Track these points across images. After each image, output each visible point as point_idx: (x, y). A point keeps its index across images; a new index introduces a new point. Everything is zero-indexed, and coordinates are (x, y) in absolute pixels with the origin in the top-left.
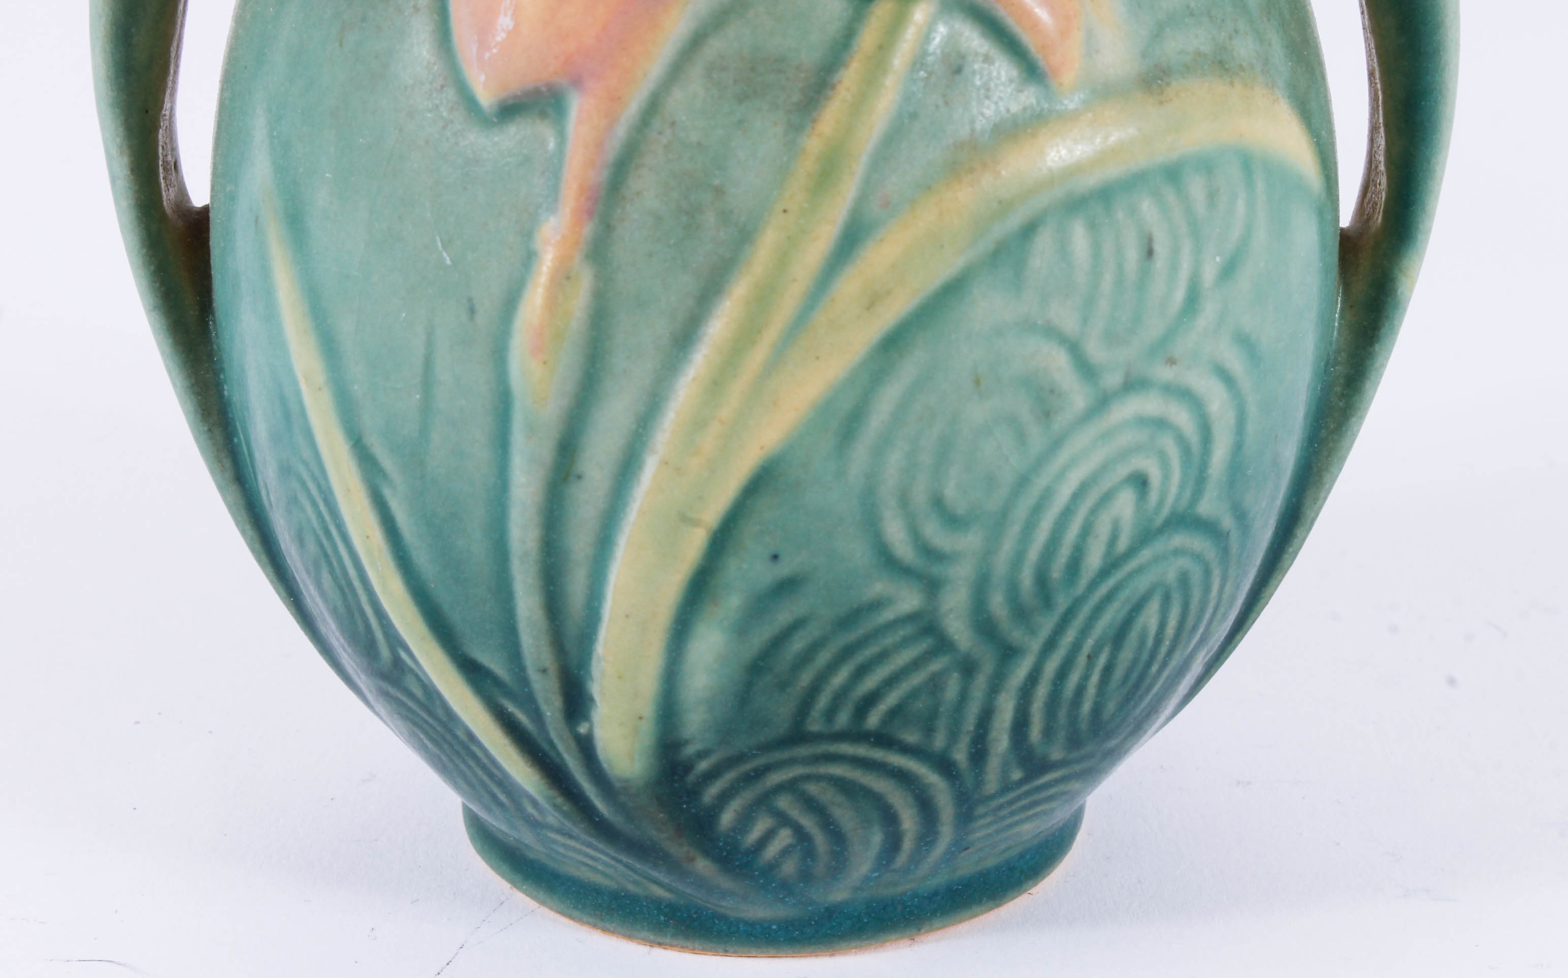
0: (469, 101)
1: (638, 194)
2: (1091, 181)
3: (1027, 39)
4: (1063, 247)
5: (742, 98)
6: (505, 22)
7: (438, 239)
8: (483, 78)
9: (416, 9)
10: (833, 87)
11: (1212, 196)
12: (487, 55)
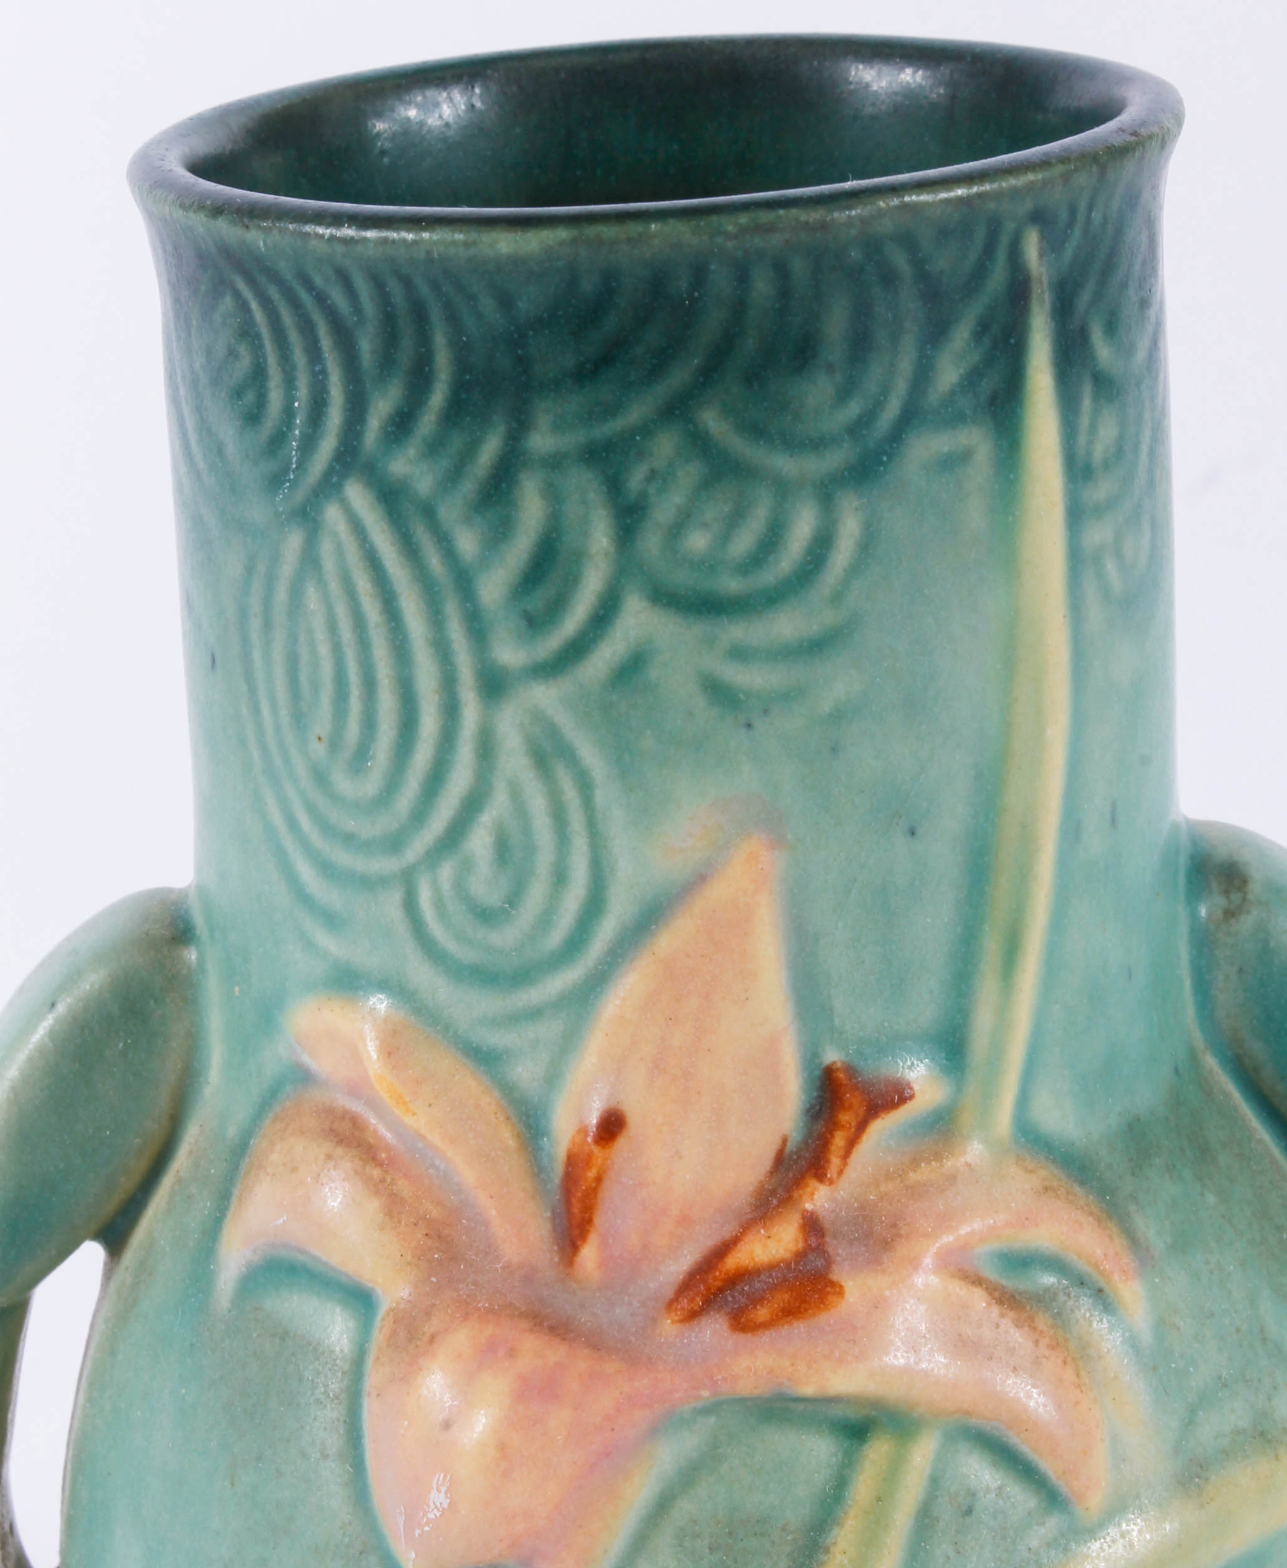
3: (1047, 1466)
6: (438, 1498)
8: (413, 1555)
9: (325, 1457)
10: (827, 1551)
12: (417, 1532)
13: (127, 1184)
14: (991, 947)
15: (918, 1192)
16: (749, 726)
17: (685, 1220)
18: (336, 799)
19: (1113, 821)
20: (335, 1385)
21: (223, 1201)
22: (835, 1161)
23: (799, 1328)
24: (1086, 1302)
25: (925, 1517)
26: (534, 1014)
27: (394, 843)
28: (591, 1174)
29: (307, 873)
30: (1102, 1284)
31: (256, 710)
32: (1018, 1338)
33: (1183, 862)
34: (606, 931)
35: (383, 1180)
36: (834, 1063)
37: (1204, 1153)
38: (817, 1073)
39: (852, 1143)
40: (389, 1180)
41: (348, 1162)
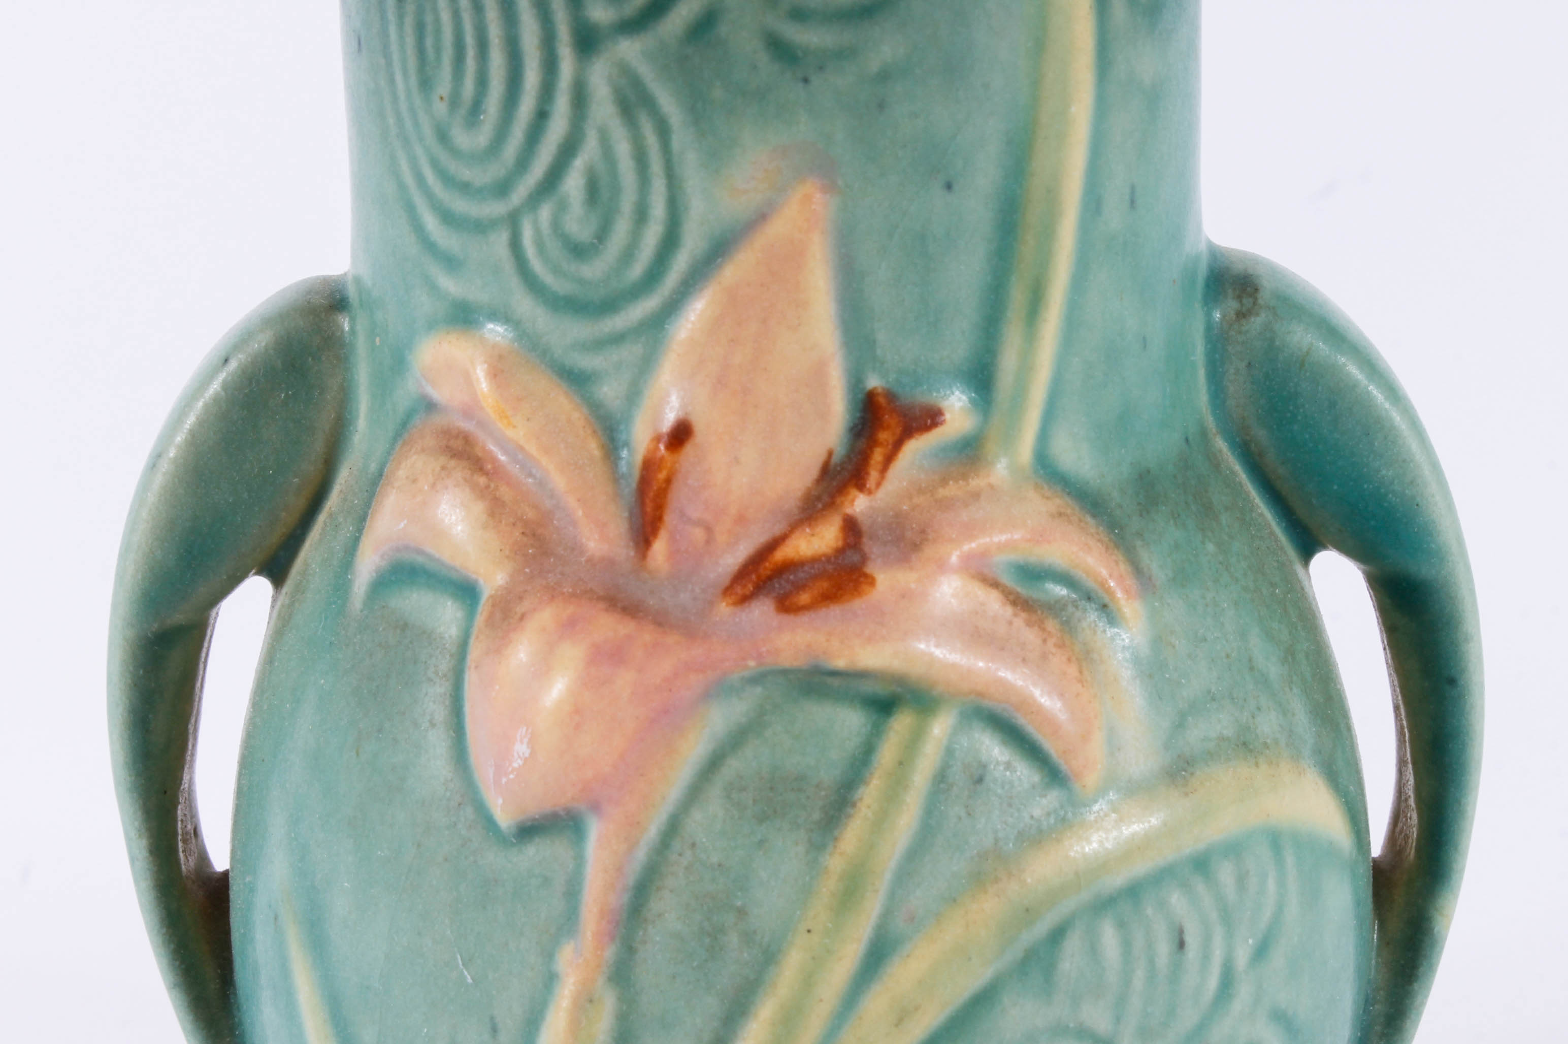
0: (489, 822)
1: (660, 915)
2: (1117, 880)
3: (1049, 745)
4: (1093, 949)
5: (762, 818)
6: (521, 749)
7: (459, 957)
8: (500, 801)
9: (433, 725)
10: (854, 805)
11: (1241, 880)
12: (504, 780)
13: (288, 519)
14: (1017, 296)
15: (946, 505)
16: (806, 81)
17: (741, 520)
18: (455, 152)
19: (1132, 202)
20: (445, 665)
21: (362, 520)
22: (874, 475)
23: (835, 611)
24: (1092, 616)
25: (941, 779)
26: (618, 339)
27: (502, 189)
28: (662, 476)
29: (431, 222)
30: (1107, 599)
31: (392, 81)
32: (1031, 636)
33: (1203, 269)
34: (681, 263)
35: (488, 487)
36: (875, 388)
37: (1207, 511)
38: (861, 396)
39: (889, 459)
40: (492, 485)
41: (459, 471)
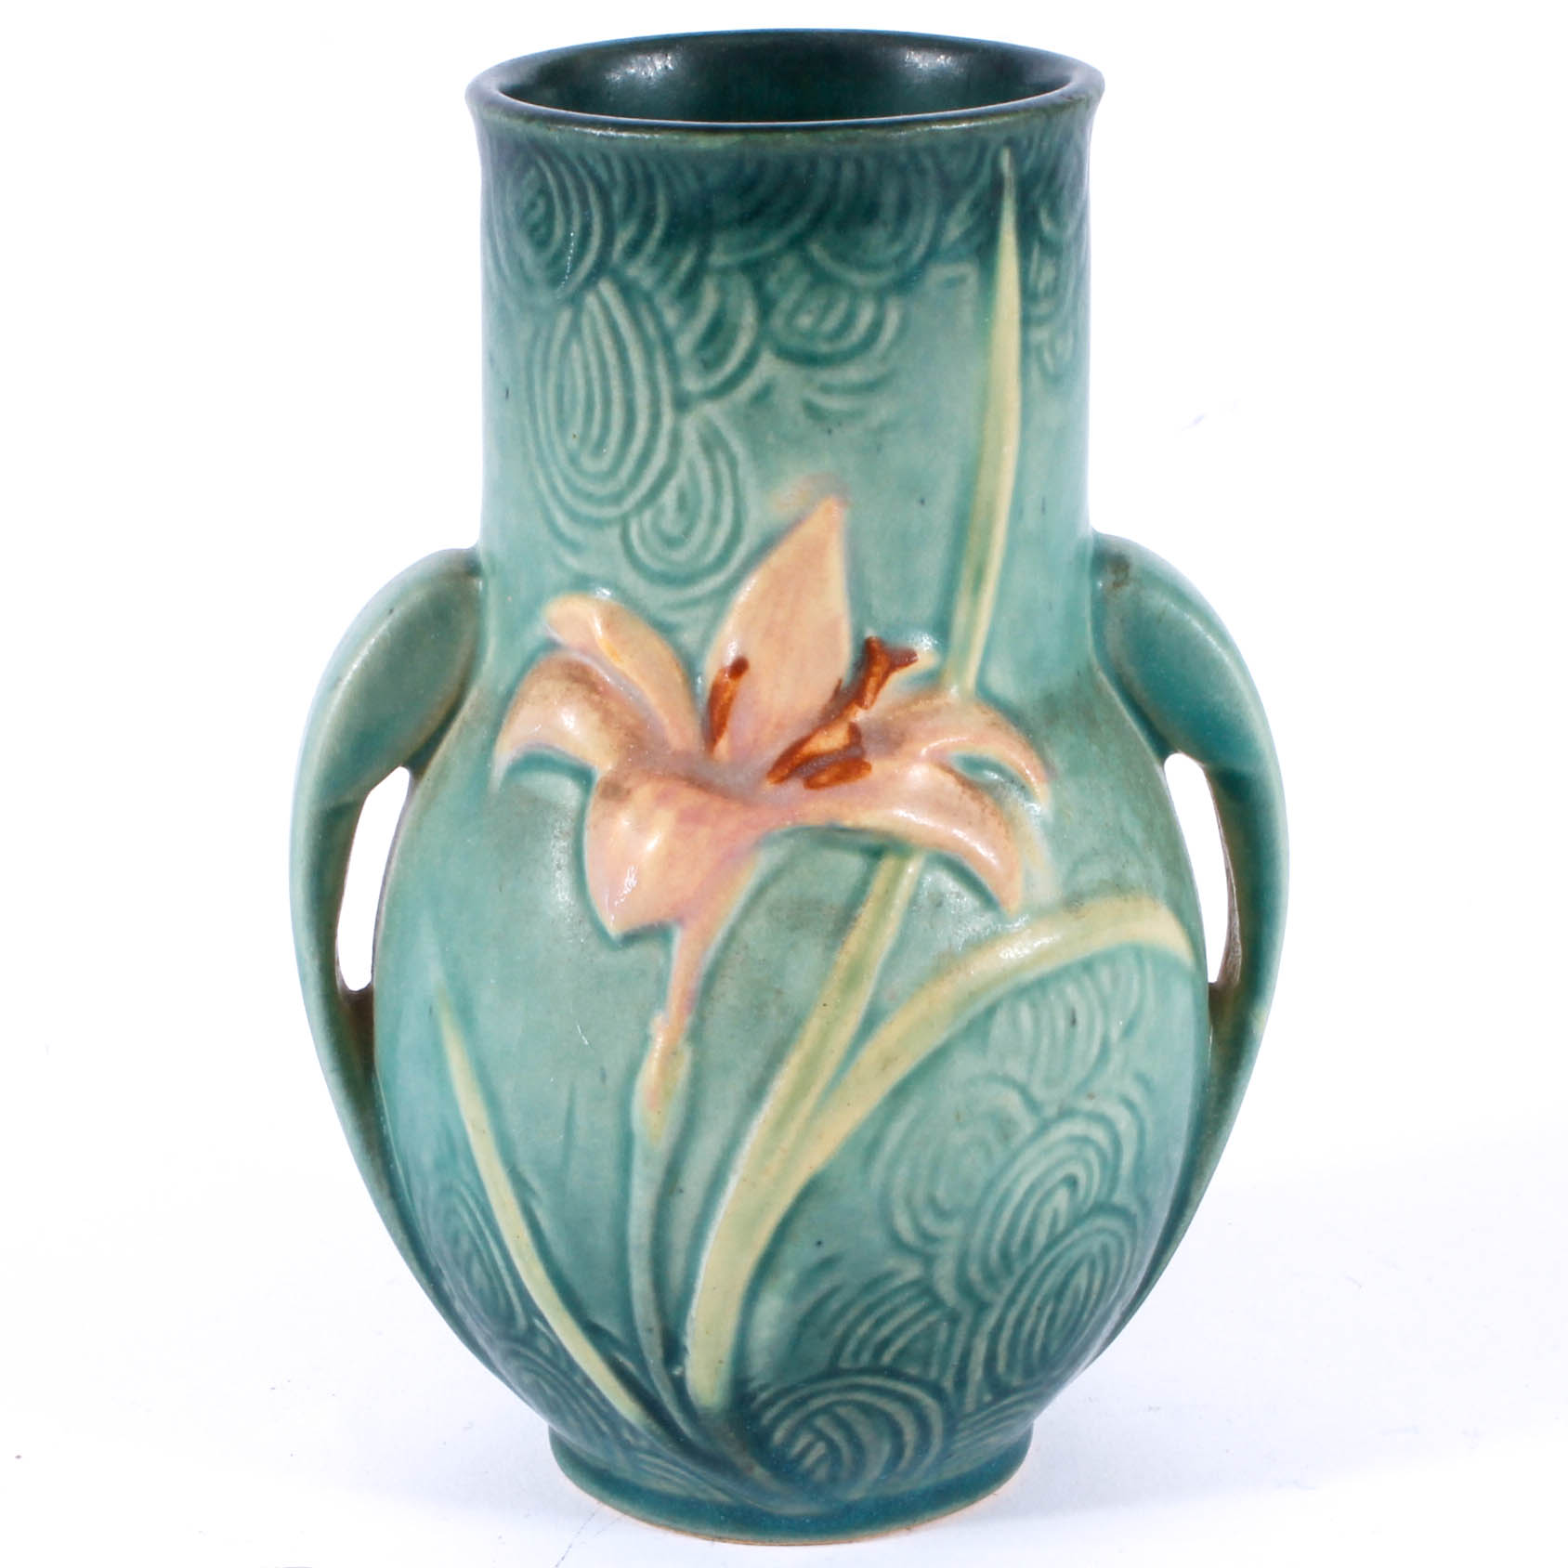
0: (600, 932)
1: (723, 995)
2: (1029, 976)
3: (985, 880)
4: (1015, 1022)
5: (793, 929)
6: (630, 881)
7: (578, 1027)
9: (559, 867)
10: (855, 919)
11: (1115, 980)
12: (616, 903)
13: (431, 725)
14: (967, 574)
15: (918, 717)
16: (830, 432)
17: (779, 726)
18: (580, 471)
19: (1043, 509)
20: (567, 825)
21: (496, 728)
22: (869, 696)
23: (844, 788)
24: (1015, 794)
25: (913, 901)
26: (696, 602)
27: (617, 498)
28: (726, 695)
29: (561, 519)
30: (1024, 781)
31: (534, 421)
32: (974, 807)
33: (1090, 552)
34: (742, 551)
35: (601, 702)
36: (871, 638)
37: (1092, 723)
38: (861, 642)
39: (880, 685)
40: (605, 702)
41: (580, 691)
